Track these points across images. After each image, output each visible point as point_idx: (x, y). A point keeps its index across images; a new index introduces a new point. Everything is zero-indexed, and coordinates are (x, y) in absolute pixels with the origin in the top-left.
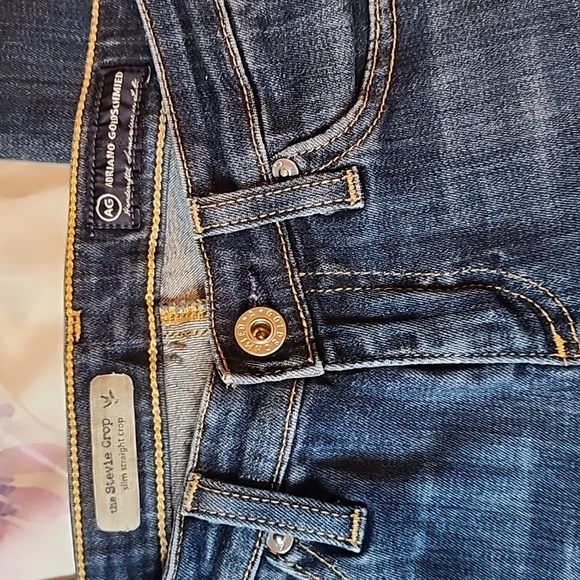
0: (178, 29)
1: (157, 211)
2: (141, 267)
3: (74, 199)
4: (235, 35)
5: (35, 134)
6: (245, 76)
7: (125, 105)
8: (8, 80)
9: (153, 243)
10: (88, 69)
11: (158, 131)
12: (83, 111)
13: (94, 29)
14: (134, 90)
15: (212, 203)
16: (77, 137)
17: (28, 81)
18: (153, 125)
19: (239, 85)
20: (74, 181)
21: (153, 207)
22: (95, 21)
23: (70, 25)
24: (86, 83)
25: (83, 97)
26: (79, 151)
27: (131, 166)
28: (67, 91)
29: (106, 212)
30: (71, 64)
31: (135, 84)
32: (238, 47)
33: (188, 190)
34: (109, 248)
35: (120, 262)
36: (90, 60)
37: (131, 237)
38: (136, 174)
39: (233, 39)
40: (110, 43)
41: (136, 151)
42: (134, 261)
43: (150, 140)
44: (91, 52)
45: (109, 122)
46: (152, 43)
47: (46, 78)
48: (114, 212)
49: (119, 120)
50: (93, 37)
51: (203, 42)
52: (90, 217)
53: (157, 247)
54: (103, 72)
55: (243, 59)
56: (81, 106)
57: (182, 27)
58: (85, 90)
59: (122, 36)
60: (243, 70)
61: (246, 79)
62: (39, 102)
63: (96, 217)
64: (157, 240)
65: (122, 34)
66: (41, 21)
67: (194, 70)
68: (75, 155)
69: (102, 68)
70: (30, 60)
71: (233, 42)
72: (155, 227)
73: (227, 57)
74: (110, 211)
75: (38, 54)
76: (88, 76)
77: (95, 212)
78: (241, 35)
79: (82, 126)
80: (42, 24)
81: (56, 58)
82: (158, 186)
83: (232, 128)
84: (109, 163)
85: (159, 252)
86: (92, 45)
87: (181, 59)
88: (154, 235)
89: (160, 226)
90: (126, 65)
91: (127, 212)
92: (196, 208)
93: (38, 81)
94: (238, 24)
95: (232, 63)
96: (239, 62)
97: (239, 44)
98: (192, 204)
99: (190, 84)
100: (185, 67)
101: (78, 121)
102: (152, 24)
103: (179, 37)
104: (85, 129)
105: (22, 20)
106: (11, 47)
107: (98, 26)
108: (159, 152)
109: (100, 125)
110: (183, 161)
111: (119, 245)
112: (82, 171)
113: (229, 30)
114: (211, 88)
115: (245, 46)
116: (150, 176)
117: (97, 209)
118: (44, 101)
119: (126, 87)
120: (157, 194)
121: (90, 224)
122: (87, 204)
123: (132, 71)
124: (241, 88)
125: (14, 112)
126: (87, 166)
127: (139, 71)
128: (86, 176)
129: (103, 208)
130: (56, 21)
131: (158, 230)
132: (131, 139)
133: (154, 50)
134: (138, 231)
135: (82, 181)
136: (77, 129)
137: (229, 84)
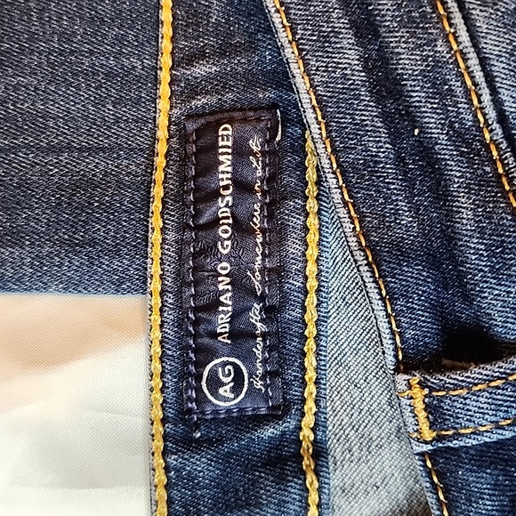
0: (347, 40)
1: (311, 375)
2: (294, 491)
3: (157, 367)
4: (475, 45)
5: (73, 247)
6: (496, 125)
7: (242, 187)
8: (14, 149)
9: (307, 434)
10: (163, 121)
11: (306, 229)
12: (164, 203)
13: (166, 45)
14: (254, 155)
15: (456, 387)
16: (155, 252)
17: (51, 149)
18: (296, 221)
19: (483, 142)
20: (157, 334)
21: (304, 370)
22: (166, 31)
23: (119, 40)
24: (162, 148)
25: (159, 176)
26: (162, 277)
27: (262, 298)
28: (125, 162)
29: (221, 391)
30: (127, 112)
31: (255, 144)
32: (483, 69)
33: (396, 356)
34: (229, 455)
35: (254, 483)
36: (163, 104)
37: (269, 432)
38: (270, 313)
39: (472, 55)
40: (201, 70)
41: (270, 270)
42: (281, 480)
43: (293, 247)
44: (164, 90)
45: (215, 222)
46: (296, 69)
47: (84, 140)
48: (237, 389)
49: (233, 216)
50: (166, 61)
51: (408, 62)
52: (190, 399)
53: (315, 443)
54: (191, 126)
55: (494, 92)
56: (158, 191)
57: (355, 35)
58: (160, 161)
59: (222, 55)
60: (492, 114)
61: (499, 131)
62: (76, 187)
63: (201, 400)
64: (313, 430)
65: (223, 52)
66: (67, 37)
67: (386, 117)
68: (155, 285)
69: (189, 117)
70: (53, 110)
71: (474, 62)
72: (310, 406)
73: (459, 91)
74: (227, 388)
75: (66, 98)
76: (162, 134)
77: (199, 390)
78: (490, 45)
79: (163, 230)
80: (69, 41)
81: (99, 103)
82: (311, 331)
83: (482, 231)
84: (222, 299)
85: (320, 452)
86: (165, 76)
87: (357, 97)
88: (309, 420)
89: (317, 402)
90: (233, 109)
91: (259, 384)
92: (419, 394)
93: (70, 148)
94: (481, 25)
95: (470, 102)
96: (486, 98)
97: (483, 62)
98: (410, 387)
99: (380, 145)
100: (368, 112)
101: (156, 221)
102: (294, 34)
103: (350, 55)
104: (171, 236)
105: (32, 38)
106: (16, 88)
107: (173, 39)
108: (311, 269)
109: (198, 228)
110: (382, 299)
111: (248, 447)
112: (170, 316)
113: (464, 37)
114: (425, 150)
115: (498, 67)
116: (296, 313)
117: (204, 383)
118: (85, 184)
119: (240, 152)
120: (310, 345)
121: (190, 411)
122: (183, 376)
123: (245, 120)
124: (487, 147)
125: (30, 207)
126: (180, 306)
127: (259, 120)
128: (180, 323)
129: (215, 383)
130: (95, 34)
131: (314, 410)
132: (259, 251)
133: (302, 83)
134: (280, 418)
135: (170, 333)
136: (155, 237)
137: (464, 141)
